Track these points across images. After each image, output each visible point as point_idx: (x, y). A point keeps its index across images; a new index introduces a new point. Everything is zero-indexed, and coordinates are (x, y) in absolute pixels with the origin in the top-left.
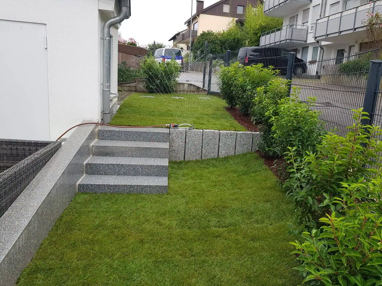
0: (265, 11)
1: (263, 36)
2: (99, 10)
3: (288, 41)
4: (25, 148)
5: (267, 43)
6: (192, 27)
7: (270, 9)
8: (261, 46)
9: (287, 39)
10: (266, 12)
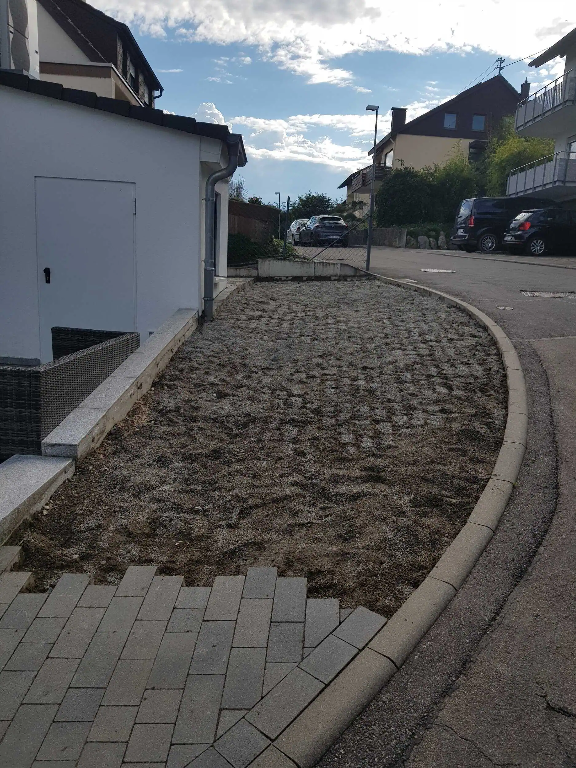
0: (518, 126)
1: (513, 174)
2: (201, 162)
3: (557, 184)
4: (95, 339)
5: (520, 188)
6: (383, 162)
7: (526, 123)
8: (510, 195)
9: (556, 179)
10: (519, 130)
